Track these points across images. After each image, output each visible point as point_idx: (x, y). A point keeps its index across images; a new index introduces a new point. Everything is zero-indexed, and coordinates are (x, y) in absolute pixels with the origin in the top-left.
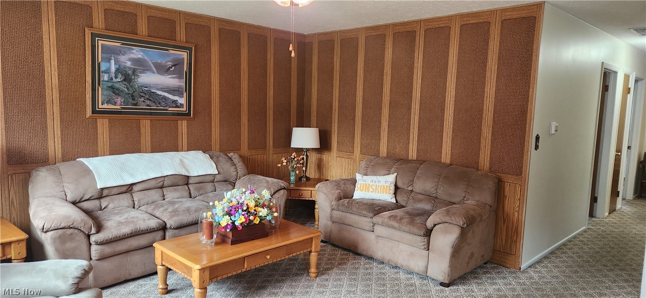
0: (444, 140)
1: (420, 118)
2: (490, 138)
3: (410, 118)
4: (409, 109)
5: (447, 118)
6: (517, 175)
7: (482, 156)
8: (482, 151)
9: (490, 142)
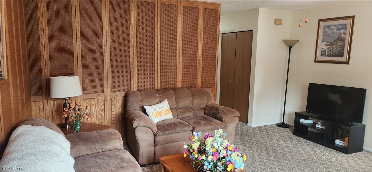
0: (177, 74)
1: (161, 62)
2: (201, 70)
3: (154, 62)
4: (153, 56)
5: (178, 61)
6: (213, 87)
7: (197, 80)
8: (198, 78)
9: (201, 72)
